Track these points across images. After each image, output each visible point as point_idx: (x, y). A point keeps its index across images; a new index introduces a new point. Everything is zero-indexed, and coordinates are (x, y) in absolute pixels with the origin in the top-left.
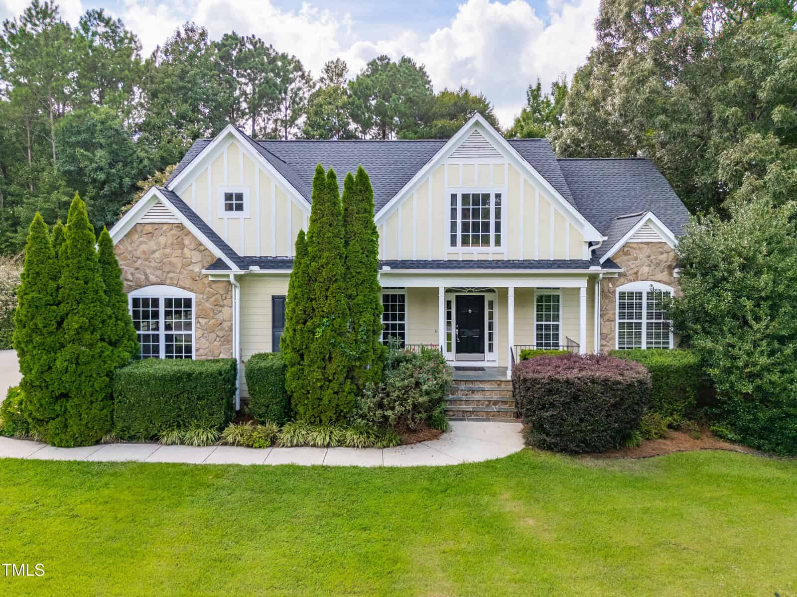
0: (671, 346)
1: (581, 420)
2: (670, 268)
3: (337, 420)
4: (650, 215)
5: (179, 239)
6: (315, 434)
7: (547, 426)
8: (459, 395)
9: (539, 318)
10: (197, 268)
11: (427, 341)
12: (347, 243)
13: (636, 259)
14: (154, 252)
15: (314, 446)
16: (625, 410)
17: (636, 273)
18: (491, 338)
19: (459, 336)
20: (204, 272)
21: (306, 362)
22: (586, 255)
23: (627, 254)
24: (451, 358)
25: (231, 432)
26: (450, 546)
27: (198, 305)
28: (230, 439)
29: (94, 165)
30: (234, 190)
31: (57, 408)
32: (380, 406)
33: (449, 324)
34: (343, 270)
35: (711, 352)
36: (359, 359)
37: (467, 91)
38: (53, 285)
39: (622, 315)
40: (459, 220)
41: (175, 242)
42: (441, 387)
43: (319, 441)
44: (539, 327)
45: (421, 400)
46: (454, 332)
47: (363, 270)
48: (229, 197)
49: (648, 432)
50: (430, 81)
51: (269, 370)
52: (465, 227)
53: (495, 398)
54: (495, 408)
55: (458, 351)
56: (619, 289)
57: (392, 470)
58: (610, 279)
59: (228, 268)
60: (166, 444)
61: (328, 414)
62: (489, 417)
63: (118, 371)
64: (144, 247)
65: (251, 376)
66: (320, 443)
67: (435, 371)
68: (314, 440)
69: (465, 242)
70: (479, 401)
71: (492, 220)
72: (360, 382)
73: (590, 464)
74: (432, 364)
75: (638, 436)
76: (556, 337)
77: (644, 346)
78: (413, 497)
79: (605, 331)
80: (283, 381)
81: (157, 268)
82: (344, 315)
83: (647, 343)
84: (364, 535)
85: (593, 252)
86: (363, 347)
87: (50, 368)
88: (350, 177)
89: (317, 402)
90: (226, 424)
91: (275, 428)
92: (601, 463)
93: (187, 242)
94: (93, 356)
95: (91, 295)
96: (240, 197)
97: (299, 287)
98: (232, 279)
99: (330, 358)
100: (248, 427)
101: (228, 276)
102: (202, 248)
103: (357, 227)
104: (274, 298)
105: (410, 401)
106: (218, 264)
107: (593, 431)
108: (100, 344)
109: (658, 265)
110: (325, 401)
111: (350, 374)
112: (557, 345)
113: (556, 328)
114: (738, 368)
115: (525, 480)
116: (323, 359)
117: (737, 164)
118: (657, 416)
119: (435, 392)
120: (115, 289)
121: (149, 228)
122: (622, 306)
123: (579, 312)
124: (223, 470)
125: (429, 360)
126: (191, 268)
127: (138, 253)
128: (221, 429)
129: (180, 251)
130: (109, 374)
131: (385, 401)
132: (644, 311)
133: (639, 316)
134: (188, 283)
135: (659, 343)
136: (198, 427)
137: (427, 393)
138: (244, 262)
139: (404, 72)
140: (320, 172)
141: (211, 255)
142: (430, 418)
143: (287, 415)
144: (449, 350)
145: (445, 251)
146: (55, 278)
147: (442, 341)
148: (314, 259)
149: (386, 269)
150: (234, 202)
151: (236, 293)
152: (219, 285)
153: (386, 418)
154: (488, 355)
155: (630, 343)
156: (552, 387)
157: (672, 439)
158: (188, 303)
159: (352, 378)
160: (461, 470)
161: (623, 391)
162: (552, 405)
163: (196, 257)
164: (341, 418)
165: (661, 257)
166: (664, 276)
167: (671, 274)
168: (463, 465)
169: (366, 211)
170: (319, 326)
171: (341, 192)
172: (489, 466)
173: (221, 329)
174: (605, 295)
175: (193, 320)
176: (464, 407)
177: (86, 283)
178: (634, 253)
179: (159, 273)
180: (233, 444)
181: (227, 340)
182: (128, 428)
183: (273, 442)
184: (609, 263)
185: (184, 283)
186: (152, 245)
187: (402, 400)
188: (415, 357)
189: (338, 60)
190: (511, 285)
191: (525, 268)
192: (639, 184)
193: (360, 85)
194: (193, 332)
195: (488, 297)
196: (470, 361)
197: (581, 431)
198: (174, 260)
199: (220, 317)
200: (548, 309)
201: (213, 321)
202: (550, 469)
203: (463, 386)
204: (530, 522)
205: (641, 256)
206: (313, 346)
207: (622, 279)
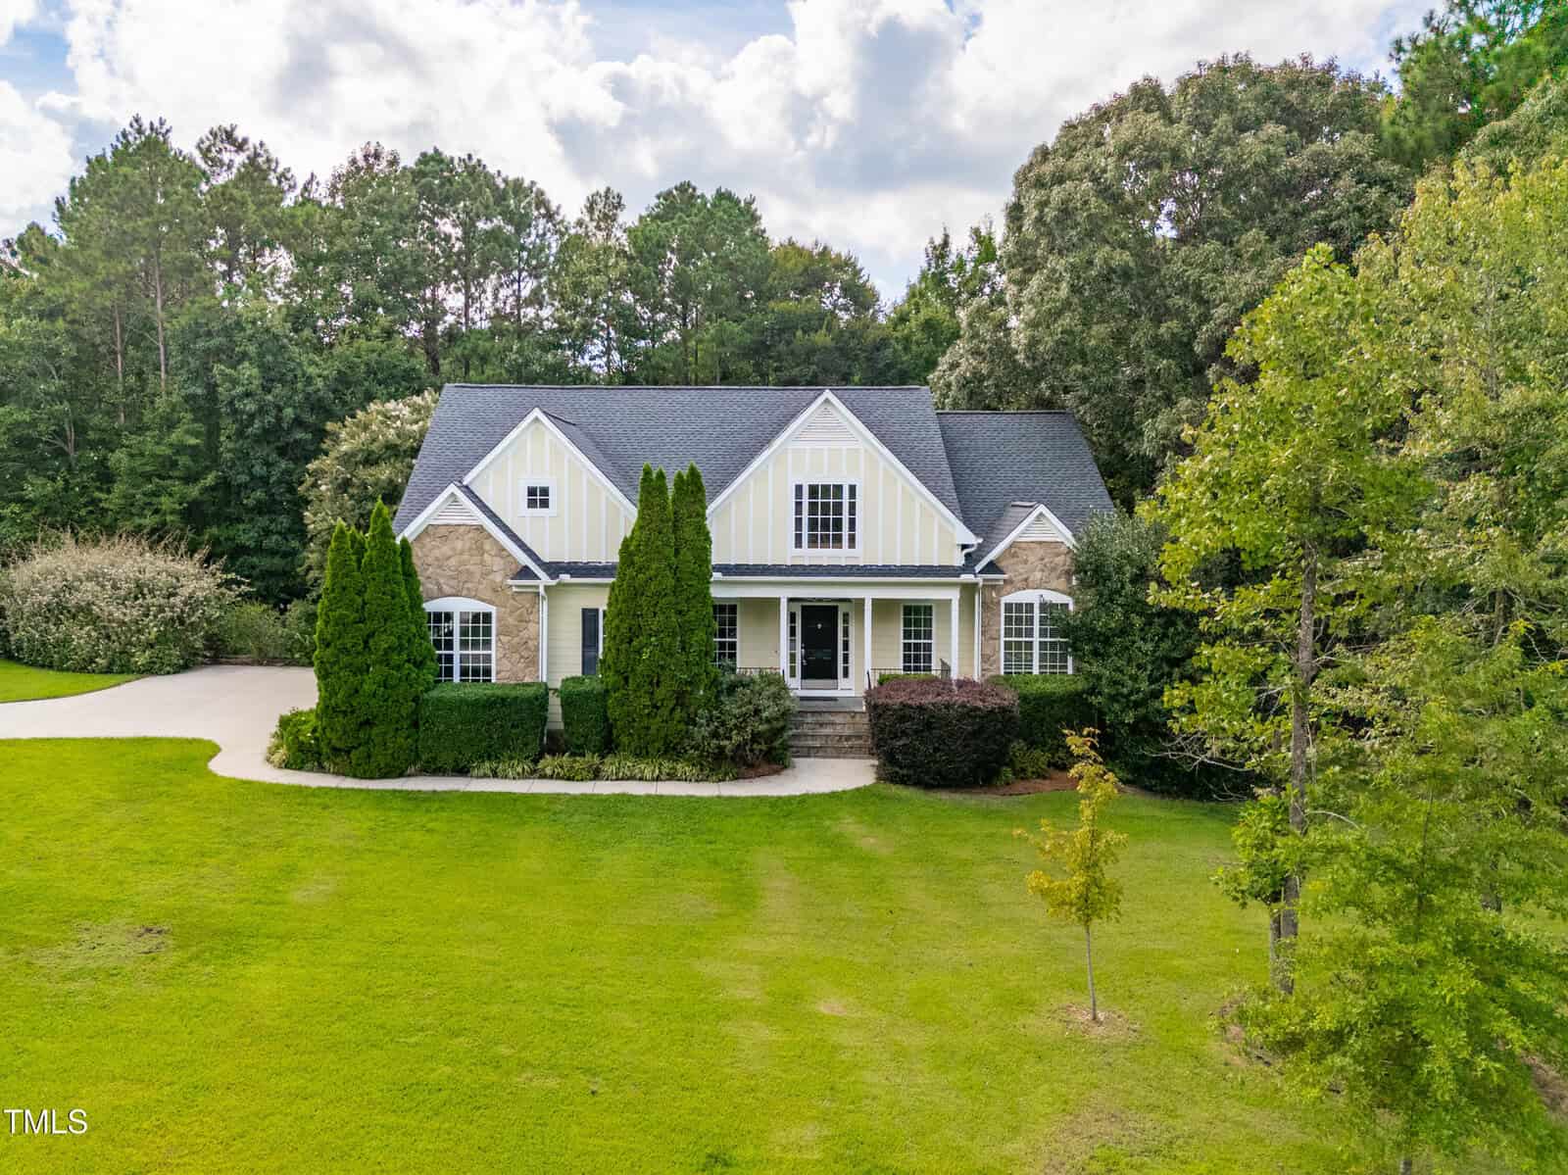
0: (1070, 671)
1: (936, 750)
2: (1068, 574)
3: (666, 752)
4: (1042, 508)
5: (479, 543)
6: (643, 766)
7: (899, 757)
8: (806, 729)
9: (907, 635)
10: (498, 578)
11: (766, 664)
12: (677, 552)
13: (1026, 562)
14: (449, 558)
15: (641, 779)
16: (986, 740)
17: (1026, 580)
18: (846, 659)
19: (805, 657)
20: (510, 582)
21: (632, 685)
22: (959, 560)
23: (1014, 555)
24: (796, 686)
25: (548, 763)
26: (793, 854)
27: (499, 620)
28: (548, 771)
29: (239, 390)
30: (539, 484)
31: (361, 735)
32: (715, 735)
33: (793, 642)
34: (673, 582)
35: (1099, 678)
36: (690, 683)
37: (825, 248)
38: (359, 600)
39: (1008, 633)
40: (805, 516)
41: (474, 546)
42: (783, 714)
43: (648, 774)
44: (907, 647)
45: (761, 728)
46: (799, 652)
47: (694, 583)
48: (532, 492)
49: (1023, 770)
50: (764, 231)
51: (587, 696)
52: (813, 524)
53: (847, 732)
54: (846, 744)
55: (804, 676)
56: (1005, 600)
57: (731, 798)
58: (993, 587)
59: (536, 577)
60: (478, 777)
61: (657, 745)
62: (839, 753)
63: (426, 696)
64: (437, 553)
65: (569, 701)
66: (649, 776)
67: (776, 697)
68: (642, 772)
69: (813, 542)
70: (827, 736)
71: (845, 517)
72: (692, 709)
73: (944, 798)
74: (773, 689)
75: (1007, 772)
76: (928, 659)
77: (1036, 671)
78: (753, 820)
79: (988, 652)
80: (605, 708)
81: (452, 578)
82: (674, 635)
83: (1041, 667)
84: (709, 847)
85: (968, 556)
86: (695, 670)
87: (357, 691)
88: (680, 476)
89: (643, 732)
90: (541, 756)
91: (596, 760)
92: (958, 797)
93: (487, 546)
94: (400, 679)
95: (399, 612)
96: (545, 491)
97: (624, 601)
98: (541, 590)
99: (658, 683)
100: (565, 759)
101: (537, 587)
102: (504, 554)
103: (688, 532)
104: (585, 611)
105: (749, 729)
106: (525, 573)
107: (950, 762)
108: (407, 665)
109: (1054, 569)
110: (653, 730)
111: (681, 698)
112: (929, 669)
113: (928, 647)
114: (1122, 695)
115: (872, 808)
116: (651, 683)
117: (1165, 437)
118: (1037, 753)
119: (777, 719)
120: (416, 602)
121: (443, 531)
122: (1008, 620)
123: (950, 629)
124: (555, 798)
125: (769, 684)
126: (491, 577)
127: (430, 560)
128: (536, 762)
129: (479, 557)
130: (416, 699)
131: (721, 731)
132: (1036, 627)
133: (1030, 633)
134: (488, 595)
135: (1054, 667)
136: (511, 758)
137: (768, 721)
138: (554, 569)
139: (721, 219)
140: (647, 472)
141: (515, 561)
142: (771, 749)
143: (608, 746)
144: (793, 675)
145: (790, 554)
146: (360, 593)
147: (784, 664)
148: (640, 570)
149: (717, 576)
150: (538, 497)
151: (544, 606)
152: (530, 597)
153: (721, 749)
154: (841, 681)
155: (1019, 667)
156: (904, 714)
157: (1051, 779)
158: (487, 617)
159: (682, 705)
160: (804, 799)
161: (982, 718)
162: (904, 733)
163: (497, 564)
164: (672, 750)
165: (1057, 560)
166: (1062, 583)
167: (1069, 581)
168: (806, 795)
169: (698, 515)
170: (646, 645)
171: (671, 492)
172: (834, 796)
173: (527, 649)
174: (986, 606)
175: (494, 638)
176: (810, 743)
177: (393, 598)
178: (1023, 555)
179: (453, 583)
180: (551, 777)
181: (533, 662)
182: (435, 759)
183: (596, 775)
184: (992, 567)
185: (484, 595)
186: (446, 550)
187: (739, 728)
188: (753, 681)
189: (608, 189)
190: (869, 595)
191: (884, 575)
192: (1050, 453)
193: (647, 239)
194: (493, 651)
195: (842, 609)
196: (819, 689)
197: (936, 762)
198: (472, 568)
199: (525, 634)
200: (917, 623)
201: (516, 640)
202: (900, 800)
203: (809, 719)
204: (872, 840)
205: (1032, 559)
206: (640, 668)
207: (1008, 588)
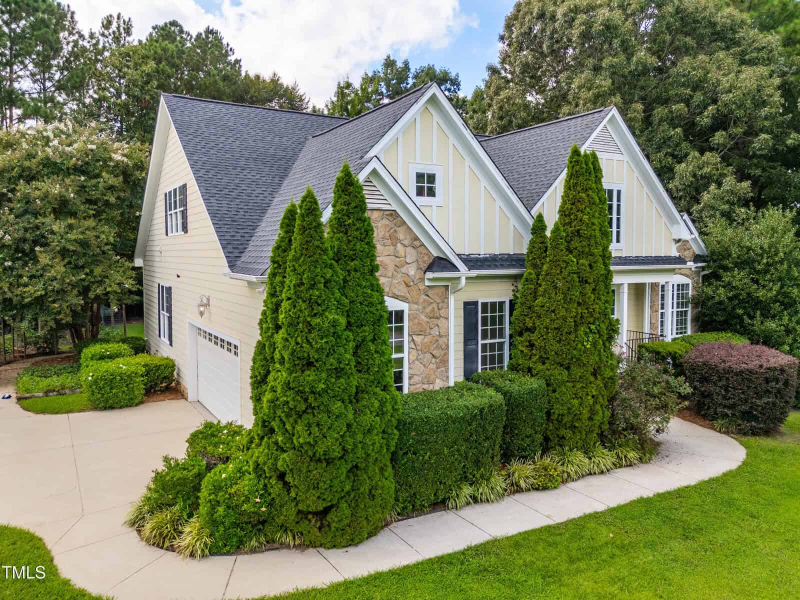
5: (392, 231)
6: (597, 460)
10: (411, 271)
20: (427, 275)
22: (674, 252)
27: (410, 319)
28: (523, 484)
30: (426, 170)
41: (387, 235)
48: (420, 178)
68: (596, 466)
93: (401, 236)
96: (432, 179)
98: (463, 283)
99: (595, 371)
102: (417, 243)
104: (465, 304)
106: (438, 264)
129: (392, 248)
134: (401, 291)
150: (426, 185)
151: (452, 301)
152: (436, 290)
158: (400, 316)
163: (411, 255)
170: (587, 334)
173: (437, 348)
175: (406, 339)
181: (443, 361)
183: (562, 478)
185: (399, 290)
194: (405, 355)
198: (385, 260)
199: (436, 332)
201: (428, 338)
